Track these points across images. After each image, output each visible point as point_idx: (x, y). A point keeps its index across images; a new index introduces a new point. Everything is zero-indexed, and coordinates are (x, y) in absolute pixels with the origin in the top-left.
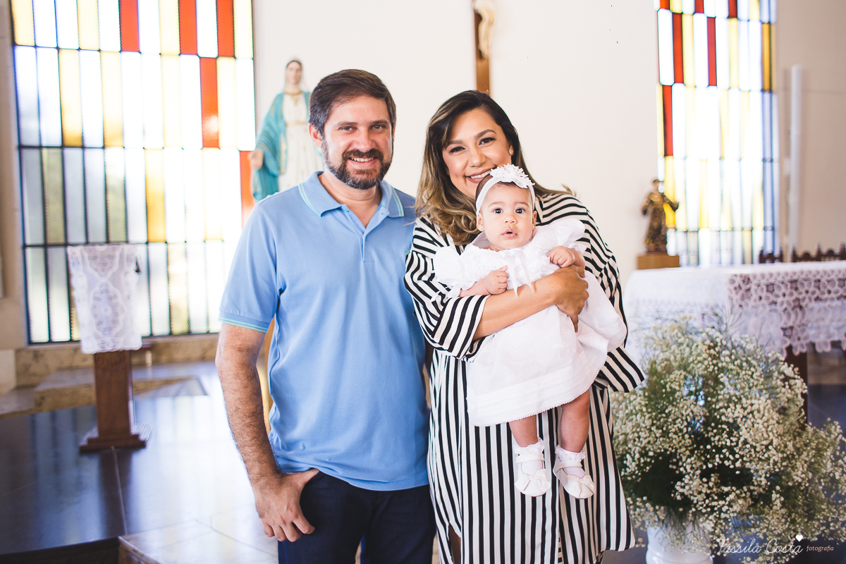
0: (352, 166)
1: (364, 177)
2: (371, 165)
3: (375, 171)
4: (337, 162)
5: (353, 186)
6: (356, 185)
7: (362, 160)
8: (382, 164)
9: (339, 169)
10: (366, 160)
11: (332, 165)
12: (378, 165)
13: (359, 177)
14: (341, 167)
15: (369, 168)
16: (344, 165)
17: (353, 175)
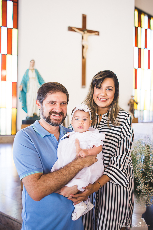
0: (52, 117)
1: (57, 122)
2: (60, 118)
3: (61, 120)
4: (47, 115)
5: (52, 125)
6: (53, 124)
7: (56, 115)
8: (63, 117)
9: (47, 118)
10: (58, 115)
11: (44, 116)
12: (62, 117)
13: (55, 122)
14: (48, 117)
15: (59, 119)
16: (49, 116)
17: (52, 120)
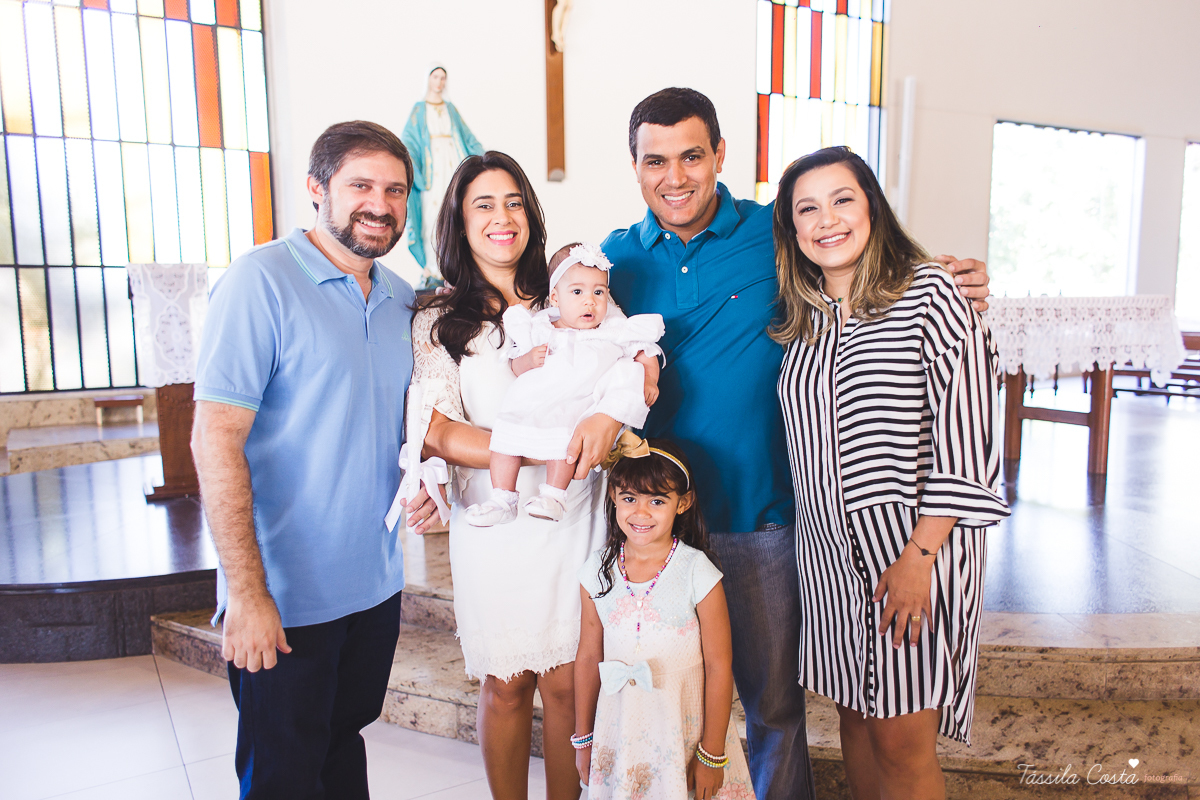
0: (361, 230)
1: (374, 244)
2: (382, 232)
3: (386, 239)
4: (342, 222)
7: (373, 224)
8: (394, 232)
9: (345, 231)
10: (378, 225)
11: (334, 225)
12: (389, 233)
13: (368, 244)
14: (347, 228)
15: (379, 235)
16: (351, 227)
17: (360, 240)
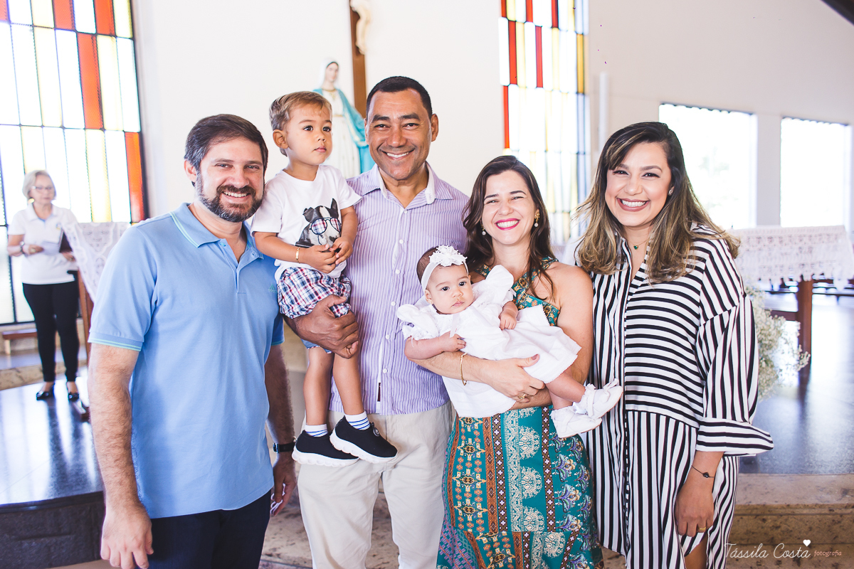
0: (227, 200)
1: (238, 210)
2: (244, 200)
3: (248, 206)
4: (211, 194)
5: (225, 219)
6: (228, 218)
7: (236, 195)
8: (254, 200)
9: (213, 202)
10: (240, 195)
11: (205, 197)
12: (250, 201)
13: (233, 211)
14: (215, 199)
15: (242, 203)
16: (218, 198)
17: (226, 208)
